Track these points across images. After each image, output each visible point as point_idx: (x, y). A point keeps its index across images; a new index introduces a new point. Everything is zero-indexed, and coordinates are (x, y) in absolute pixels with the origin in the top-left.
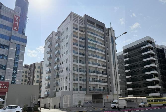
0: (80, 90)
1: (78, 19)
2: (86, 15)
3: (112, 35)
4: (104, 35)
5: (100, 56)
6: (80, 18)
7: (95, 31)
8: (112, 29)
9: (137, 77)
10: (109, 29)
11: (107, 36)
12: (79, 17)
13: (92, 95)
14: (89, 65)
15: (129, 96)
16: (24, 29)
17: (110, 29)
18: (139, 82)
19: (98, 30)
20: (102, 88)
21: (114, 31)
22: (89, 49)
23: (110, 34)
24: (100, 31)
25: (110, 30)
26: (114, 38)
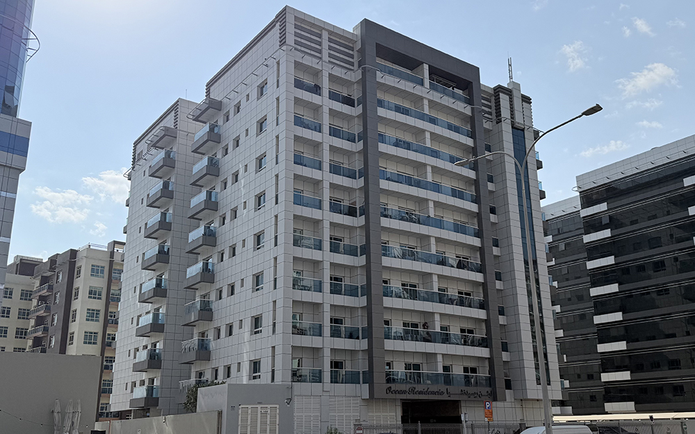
0: (334, 380)
1: (326, 44)
2: (367, 25)
3: (519, 119)
4: (471, 120)
5: (449, 218)
6: (337, 37)
7: (422, 98)
8: (515, 93)
9: (657, 319)
10: (499, 89)
11: (487, 125)
12: (331, 33)
13: (399, 403)
14: (386, 261)
15: (608, 406)
16: (11, 90)
17: (508, 92)
18: (670, 341)
19: (436, 96)
20: (458, 371)
21: (527, 100)
22: (384, 184)
23: (505, 113)
24: (447, 101)
25: (504, 98)
26: (529, 136)
